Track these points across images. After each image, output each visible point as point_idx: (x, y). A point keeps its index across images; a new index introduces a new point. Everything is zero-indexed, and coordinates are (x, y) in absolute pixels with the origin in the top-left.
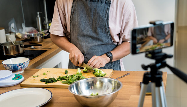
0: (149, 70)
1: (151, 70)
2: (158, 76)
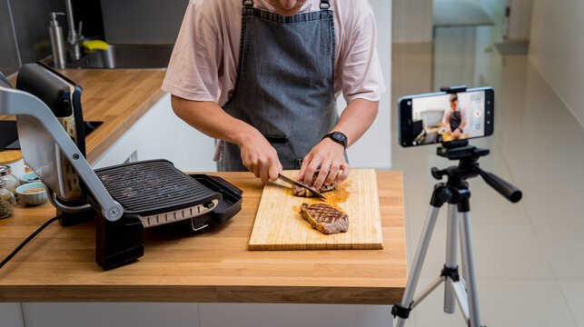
0: (445, 179)
1: (449, 179)
2: (462, 192)
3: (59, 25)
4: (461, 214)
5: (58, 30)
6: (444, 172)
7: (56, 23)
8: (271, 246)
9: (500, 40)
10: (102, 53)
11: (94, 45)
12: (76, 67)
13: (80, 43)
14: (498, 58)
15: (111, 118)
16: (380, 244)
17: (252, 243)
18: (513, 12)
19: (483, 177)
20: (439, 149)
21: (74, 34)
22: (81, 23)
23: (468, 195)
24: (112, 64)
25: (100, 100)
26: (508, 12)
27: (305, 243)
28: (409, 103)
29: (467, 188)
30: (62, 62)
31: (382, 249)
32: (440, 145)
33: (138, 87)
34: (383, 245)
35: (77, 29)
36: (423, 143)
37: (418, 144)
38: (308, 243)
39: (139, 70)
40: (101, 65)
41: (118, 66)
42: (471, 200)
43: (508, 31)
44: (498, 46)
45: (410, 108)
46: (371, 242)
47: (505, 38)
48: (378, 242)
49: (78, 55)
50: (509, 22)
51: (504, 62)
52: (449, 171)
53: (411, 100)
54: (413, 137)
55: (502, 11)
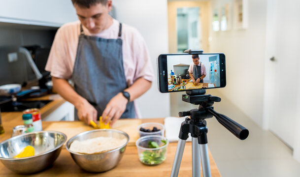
2: (201, 128)
4: (201, 145)
6: (188, 113)
19: (216, 118)
20: (184, 96)
23: (206, 131)
29: (204, 126)
32: (185, 93)
42: (208, 135)
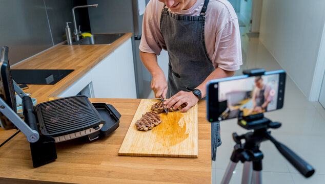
0: (243, 141)
1: (247, 142)
2: (257, 155)
3: (69, 27)
4: (256, 172)
5: (69, 29)
6: (243, 137)
7: (68, 26)
8: (131, 154)
9: (248, 32)
10: (89, 38)
11: (85, 35)
12: (77, 44)
13: (79, 34)
14: (247, 38)
15: (79, 67)
16: (196, 156)
17: (121, 152)
18: (253, 22)
20: (239, 121)
21: (77, 30)
22: (80, 26)
23: (262, 157)
24: (93, 43)
25: (78, 59)
26: (251, 22)
27: (151, 153)
28: (216, 86)
30: (71, 42)
31: (197, 158)
33: (96, 53)
34: (198, 156)
35: (78, 28)
36: (227, 118)
37: (222, 120)
38: (153, 153)
39: (99, 45)
40: (89, 43)
41: (95, 43)
43: (251, 29)
44: (248, 34)
45: (216, 91)
46: (190, 155)
47: (250, 31)
48: (195, 155)
49: (78, 39)
50: (251, 25)
51: (250, 40)
52: (247, 136)
53: (217, 83)
54: (219, 114)
55: (249, 21)
